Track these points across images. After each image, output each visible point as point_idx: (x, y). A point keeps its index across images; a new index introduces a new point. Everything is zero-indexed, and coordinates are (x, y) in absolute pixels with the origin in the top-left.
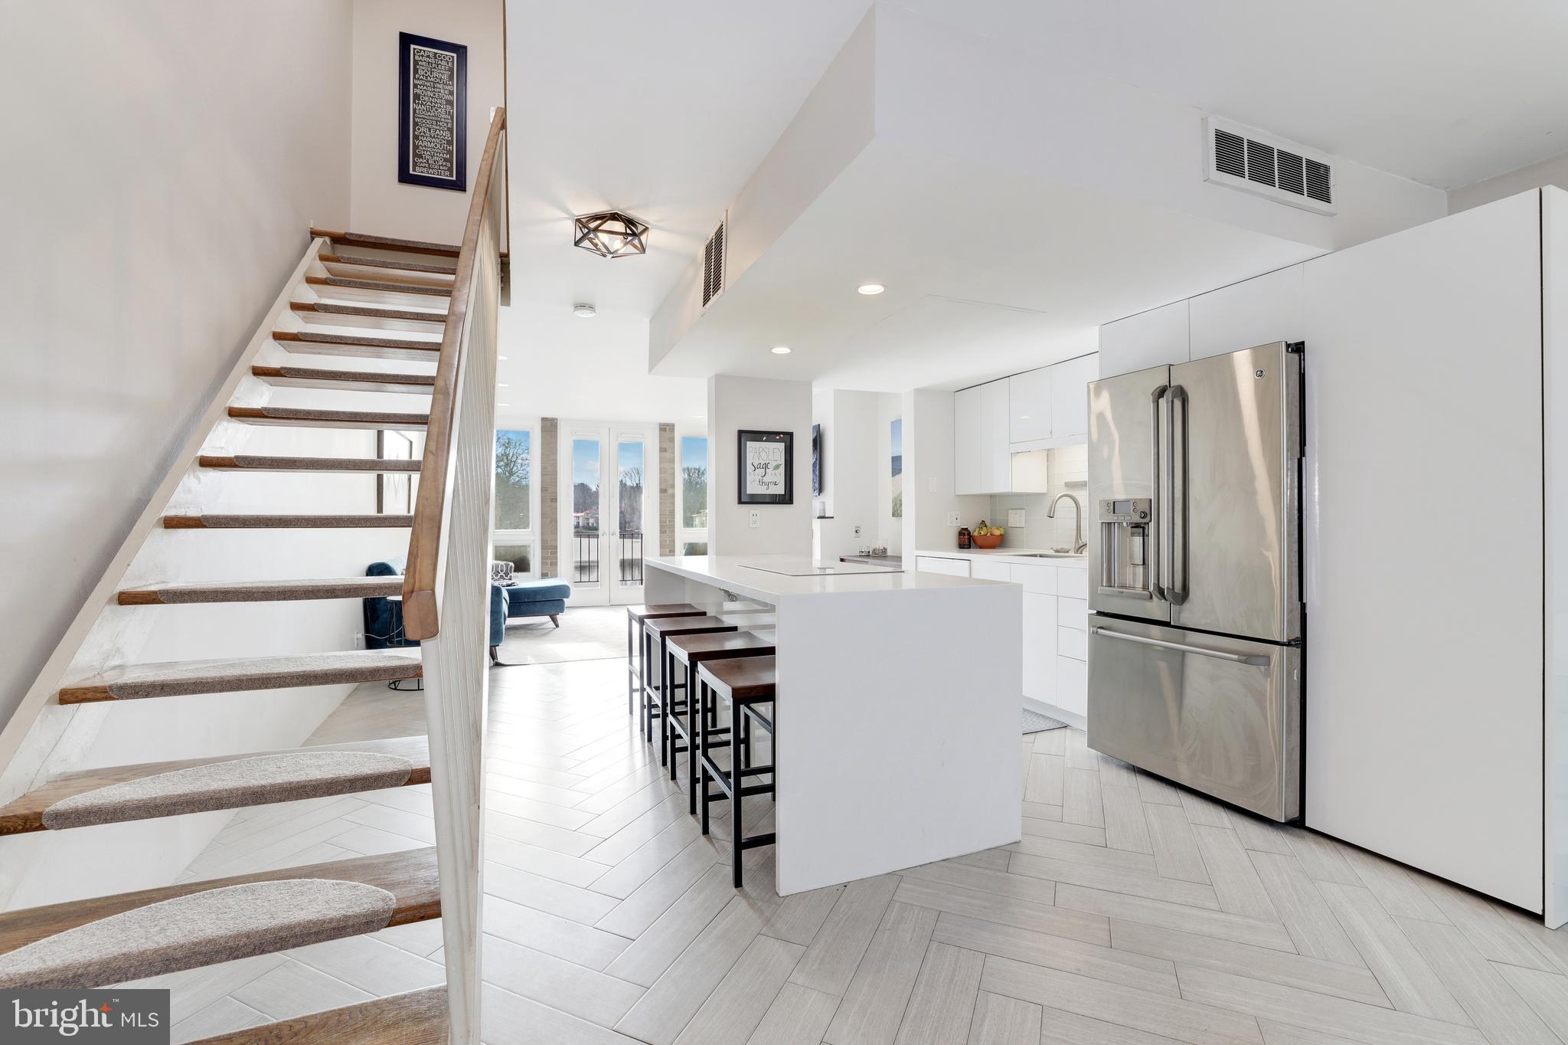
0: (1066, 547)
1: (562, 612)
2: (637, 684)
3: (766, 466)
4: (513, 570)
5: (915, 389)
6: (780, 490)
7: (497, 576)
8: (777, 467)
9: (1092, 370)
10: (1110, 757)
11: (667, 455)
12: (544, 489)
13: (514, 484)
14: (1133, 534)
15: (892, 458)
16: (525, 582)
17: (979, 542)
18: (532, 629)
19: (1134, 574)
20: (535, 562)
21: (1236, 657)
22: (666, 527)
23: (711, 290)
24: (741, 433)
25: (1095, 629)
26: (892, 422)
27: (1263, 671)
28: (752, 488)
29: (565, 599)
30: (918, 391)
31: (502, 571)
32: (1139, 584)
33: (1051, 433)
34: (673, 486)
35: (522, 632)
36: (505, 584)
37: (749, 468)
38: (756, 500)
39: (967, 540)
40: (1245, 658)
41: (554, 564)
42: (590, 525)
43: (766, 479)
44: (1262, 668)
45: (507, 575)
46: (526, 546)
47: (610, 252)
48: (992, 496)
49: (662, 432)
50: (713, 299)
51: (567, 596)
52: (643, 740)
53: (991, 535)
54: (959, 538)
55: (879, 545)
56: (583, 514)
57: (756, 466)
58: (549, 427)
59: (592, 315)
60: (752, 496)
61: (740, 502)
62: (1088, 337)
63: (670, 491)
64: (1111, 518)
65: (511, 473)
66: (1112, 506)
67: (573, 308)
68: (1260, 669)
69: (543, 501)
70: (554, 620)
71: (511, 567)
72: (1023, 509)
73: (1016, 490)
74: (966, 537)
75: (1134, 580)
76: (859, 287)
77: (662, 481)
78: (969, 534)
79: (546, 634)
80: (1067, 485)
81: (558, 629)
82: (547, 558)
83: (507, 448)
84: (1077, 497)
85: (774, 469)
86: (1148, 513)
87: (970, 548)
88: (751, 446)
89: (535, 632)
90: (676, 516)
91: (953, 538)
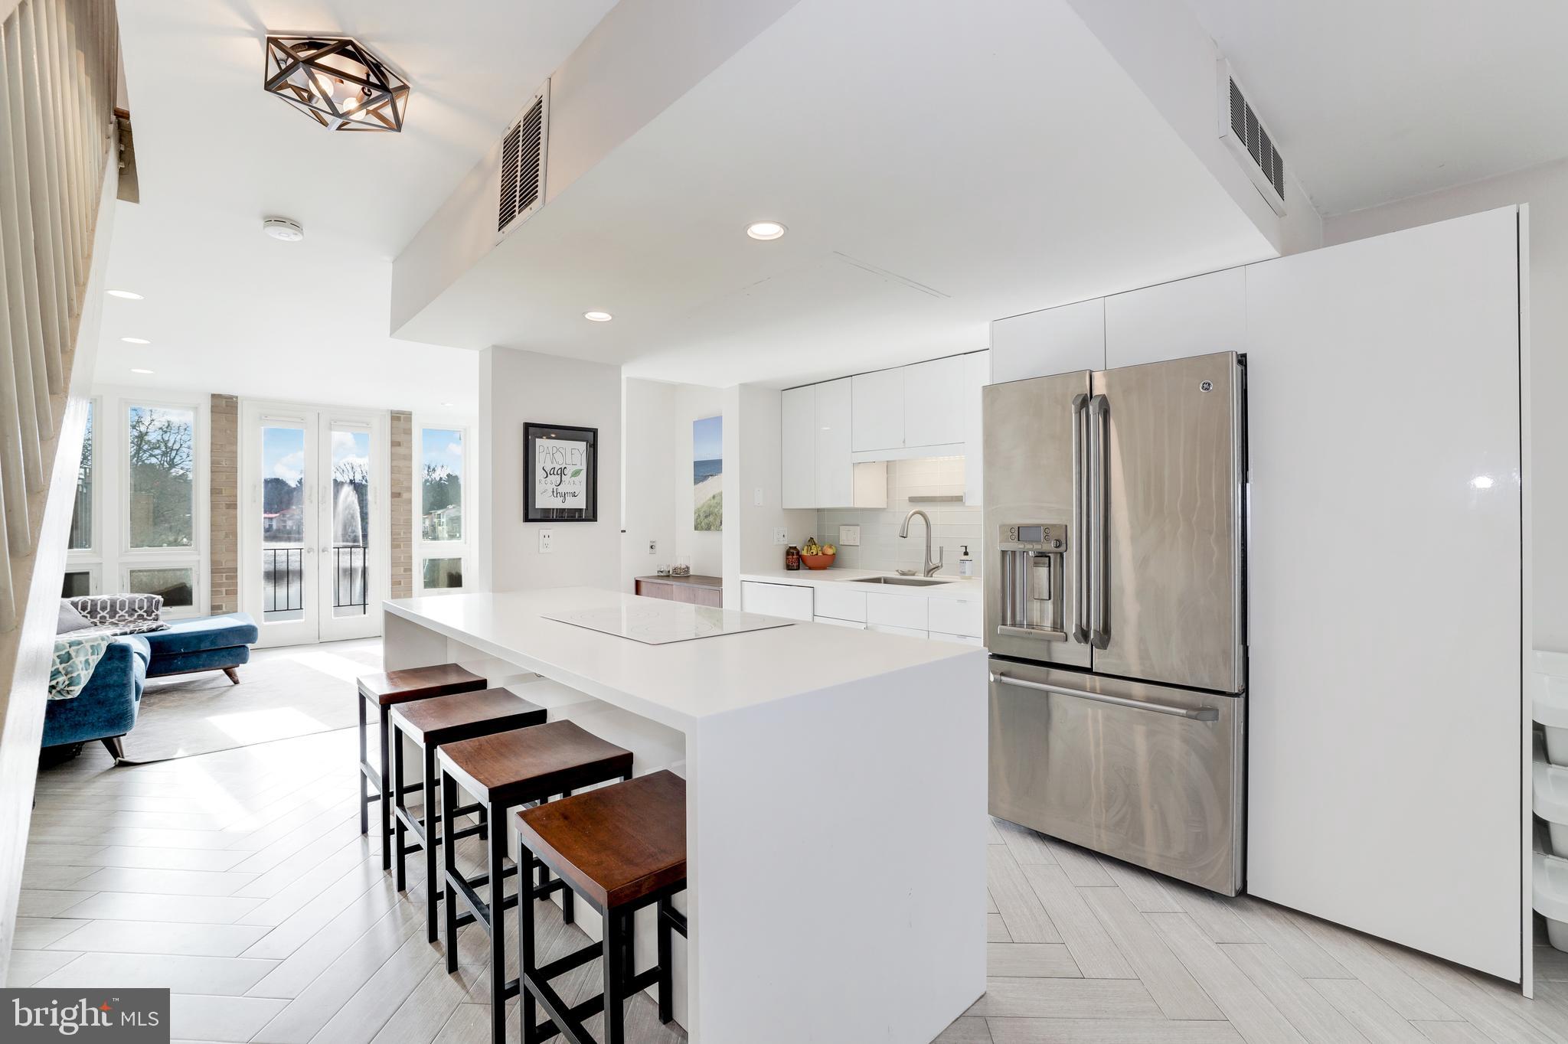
0: (912, 568)
1: (244, 661)
2: (374, 790)
3: (562, 472)
4: (161, 605)
5: (741, 385)
6: (580, 502)
7: (131, 615)
8: (576, 473)
9: (981, 373)
10: (1003, 822)
11: (401, 450)
12: (215, 491)
13: (176, 478)
14: (1036, 564)
15: (695, 462)
16: (179, 622)
17: (810, 563)
18: (192, 691)
19: (1042, 611)
20: (201, 593)
21: (1183, 711)
22: (400, 541)
23: (517, 204)
24: (527, 426)
25: (998, 677)
26: (694, 422)
27: (1211, 726)
28: (544, 500)
29: (249, 646)
30: (744, 387)
31: (141, 608)
32: (1048, 623)
33: (904, 442)
34: (409, 489)
35: (176, 696)
36: (145, 628)
37: (539, 474)
38: (549, 516)
39: (795, 560)
40: (1196, 713)
41: (233, 592)
42: (288, 528)
43: (561, 489)
44: (1209, 723)
45: (149, 612)
46: (186, 570)
47: (335, 113)
48: (818, 510)
49: (395, 422)
50: (519, 218)
51: (252, 640)
52: (389, 888)
53: (823, 554)
54: (787, 559)
55: (681, 562)
56: (278, 515)
57: (548, 469)
58: (224, 408)
59: (298, 238)
60: (546, 511)
61: (527, 519)
62: (978, 333)
63: (405, 496)
64: (1013, 546)
65: (172, 465)
66: (1017, 532)
67: (262, 223)
68: (1207, 725)
69: (214, 507)
70: (230, 673)
71: (158, 602)
72: (858, 525)
73: (859, 505)
74: (795, 557)
75: (1042, 617)
76: (748, 226)
77: (394, 482)
78: (798, 553)
79: (218, 696)
80: (913, 500)
81: (237, 686)
82: (220, 585)
83: (166, 432)
84: (927, 513)
85: (572, 476)
86: (1064, 541)
87: (798, 569)
88: (542, 445)
89: (197, 695)
90: (413, 527)
91: (780, 559)
